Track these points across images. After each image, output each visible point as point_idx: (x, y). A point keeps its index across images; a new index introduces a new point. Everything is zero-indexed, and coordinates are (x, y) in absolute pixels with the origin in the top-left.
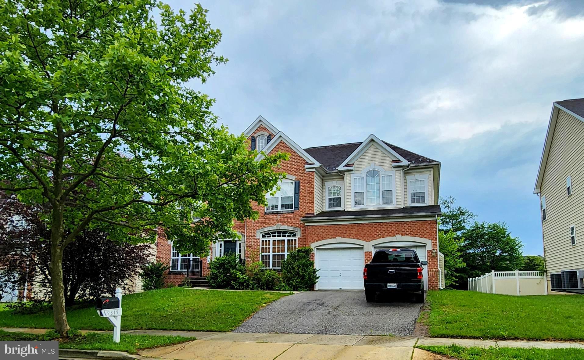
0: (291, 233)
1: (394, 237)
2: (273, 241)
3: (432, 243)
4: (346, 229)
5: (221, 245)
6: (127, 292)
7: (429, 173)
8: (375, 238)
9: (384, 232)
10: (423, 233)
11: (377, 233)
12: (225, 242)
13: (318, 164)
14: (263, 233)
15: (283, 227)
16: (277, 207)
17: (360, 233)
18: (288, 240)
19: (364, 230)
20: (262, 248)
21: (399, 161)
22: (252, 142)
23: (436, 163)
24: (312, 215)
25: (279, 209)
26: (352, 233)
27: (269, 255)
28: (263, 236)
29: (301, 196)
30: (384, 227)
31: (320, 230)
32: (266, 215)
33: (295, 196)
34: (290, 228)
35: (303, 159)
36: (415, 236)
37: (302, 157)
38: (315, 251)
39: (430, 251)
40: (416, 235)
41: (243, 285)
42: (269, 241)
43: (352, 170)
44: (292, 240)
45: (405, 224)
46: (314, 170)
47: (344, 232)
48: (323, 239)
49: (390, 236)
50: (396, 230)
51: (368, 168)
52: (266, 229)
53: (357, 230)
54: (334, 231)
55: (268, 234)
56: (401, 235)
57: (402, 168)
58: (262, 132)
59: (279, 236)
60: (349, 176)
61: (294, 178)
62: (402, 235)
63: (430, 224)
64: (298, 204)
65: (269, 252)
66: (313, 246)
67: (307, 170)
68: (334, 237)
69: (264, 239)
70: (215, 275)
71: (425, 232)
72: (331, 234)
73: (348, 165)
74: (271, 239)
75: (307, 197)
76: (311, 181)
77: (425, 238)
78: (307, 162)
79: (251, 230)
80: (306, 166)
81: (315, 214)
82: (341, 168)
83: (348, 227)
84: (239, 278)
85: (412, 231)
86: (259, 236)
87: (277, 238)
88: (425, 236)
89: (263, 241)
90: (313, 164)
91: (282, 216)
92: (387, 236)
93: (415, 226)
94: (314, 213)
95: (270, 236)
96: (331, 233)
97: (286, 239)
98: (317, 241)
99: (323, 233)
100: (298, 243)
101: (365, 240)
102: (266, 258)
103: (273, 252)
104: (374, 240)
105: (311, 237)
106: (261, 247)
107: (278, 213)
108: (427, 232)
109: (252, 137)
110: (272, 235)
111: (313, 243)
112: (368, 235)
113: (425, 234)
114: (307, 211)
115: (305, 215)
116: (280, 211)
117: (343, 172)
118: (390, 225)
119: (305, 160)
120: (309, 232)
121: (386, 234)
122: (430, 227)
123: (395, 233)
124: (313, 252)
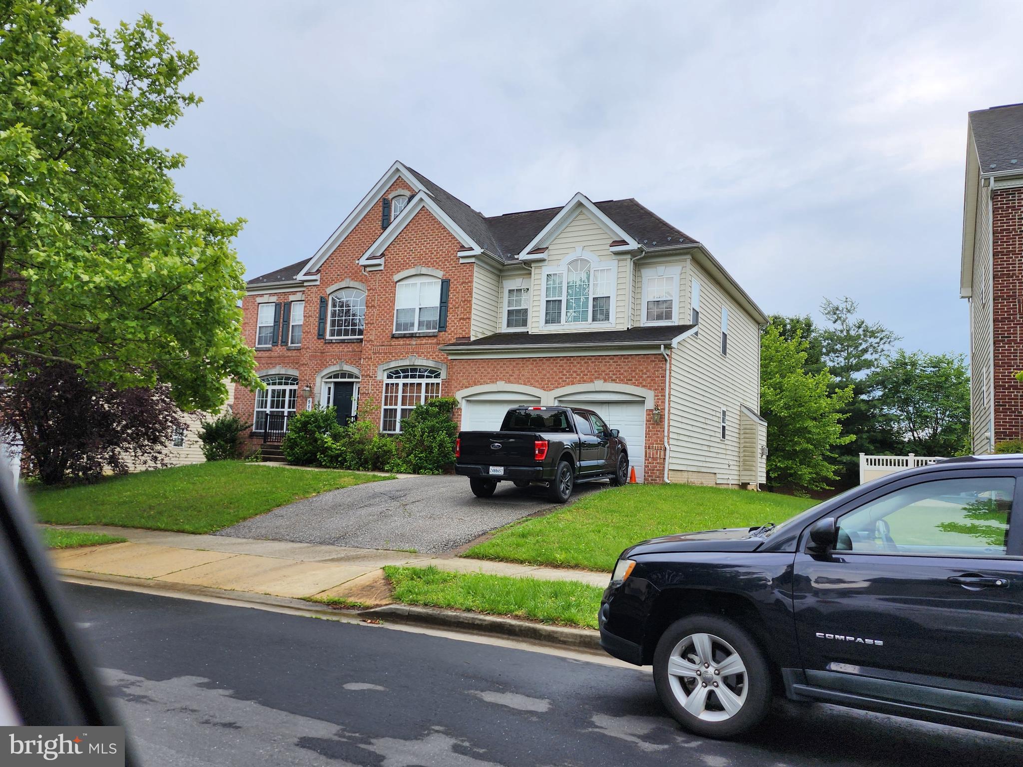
0: (432, 372)
1: (592, 384)
2: (404, 384)
3: (655, 396)
4: (514, 367)
5: (329, 388)
6: (159, 466)
7: (683, 264)
8: (559, 384)
9: (575, 375)
10: (641, 377)
11: (564, 375)
12: (335, 383)
13: (478, 250)
14: (388, 372)
15: (420, 362)
16: (412, 325)
17: (536, 375)
18: (427, 384)
19: (543, 369)
20: (386, 397)
21: (624, 243)
22: (384, 208)
23: (695, 245)
24: (465, 340)
25: (415, 330)
26: (523, 375)
27: (396, 410)
28: (389, 377)
29: (451, 306)
30: (575, 366)
31: (472, 368)
32: (394, 339)
33: (441, 307)
34: (431, 363)
35: (457, 240)
36: (627, 383)
37: (454, 238)
38: (463, 405)
39: (651, 410)
40: (628, 381)
41: (337, 461)
42: (397, 384)
43: (543, 260)
44: (432, 384)
45: (611, 361)
46: (473, 260)
47: (511, 372)
48: (476, 385)
49: (585, 381)
50: (596, 372)
51: (571, 257)
52: (393, 365)
53: (532, 369)
54: (493, 370)
55: (397, 372)
56: (602, 381)
57: (629, 256)
58: (400, 191)
59: (413, 377)
60: (537, 271)
61: (440, 274)
62: (605, 381)
63: (654, 361)
64: (446, 321)
65: (396, 404)
66: (459, 395)
67: (462, 261)
68: (493, 381)
69: (390, 381)
70: (292, 441)
71: (645, 376)
72: (489, 376)
73: (539, 249)
74: (401, 381)
75: (460, 309)
76: (467, 281)
77: (644, 386)
78: (463, 247)
79: (369, 365)
80: (460, 254)
81: (473, 339)
82: (523, 256)
83: (517, 364)
84: (330, 448)
85: (622, 374)
86: (382, 377)
87: (409, 381)
88: (644, 383)
89: (387, 385)
90: (471, 249)
91: (419, 342)
92: (579, 382)
93: (627, 365)
94: (470, 337)
95: (399, 377)
96: (488, 373)
97: (424, 381)
98: (466, 387)
99: (476, 373)
100: (442, 390)
101: (543, 388)
102: (390, 414)
103: (402, 405)
104: (557, 387)
105: (458, 379)
106: (384, 394)
107: (412, 336)
108: (648, 377)
109: (384, 199)
110: (402, 374)
111: (459, 390)
112: (548, 378)
113: (644, 380)
114: (460, 333)
115: (453, 341)
116: (416, 333)
117: (528, 263)
118: (585, 363)
119: (459, 243)
120: (454, 370)
121: (578, 377)
122: (654, 368)
123: (593, 377)
124: (459, 407)
